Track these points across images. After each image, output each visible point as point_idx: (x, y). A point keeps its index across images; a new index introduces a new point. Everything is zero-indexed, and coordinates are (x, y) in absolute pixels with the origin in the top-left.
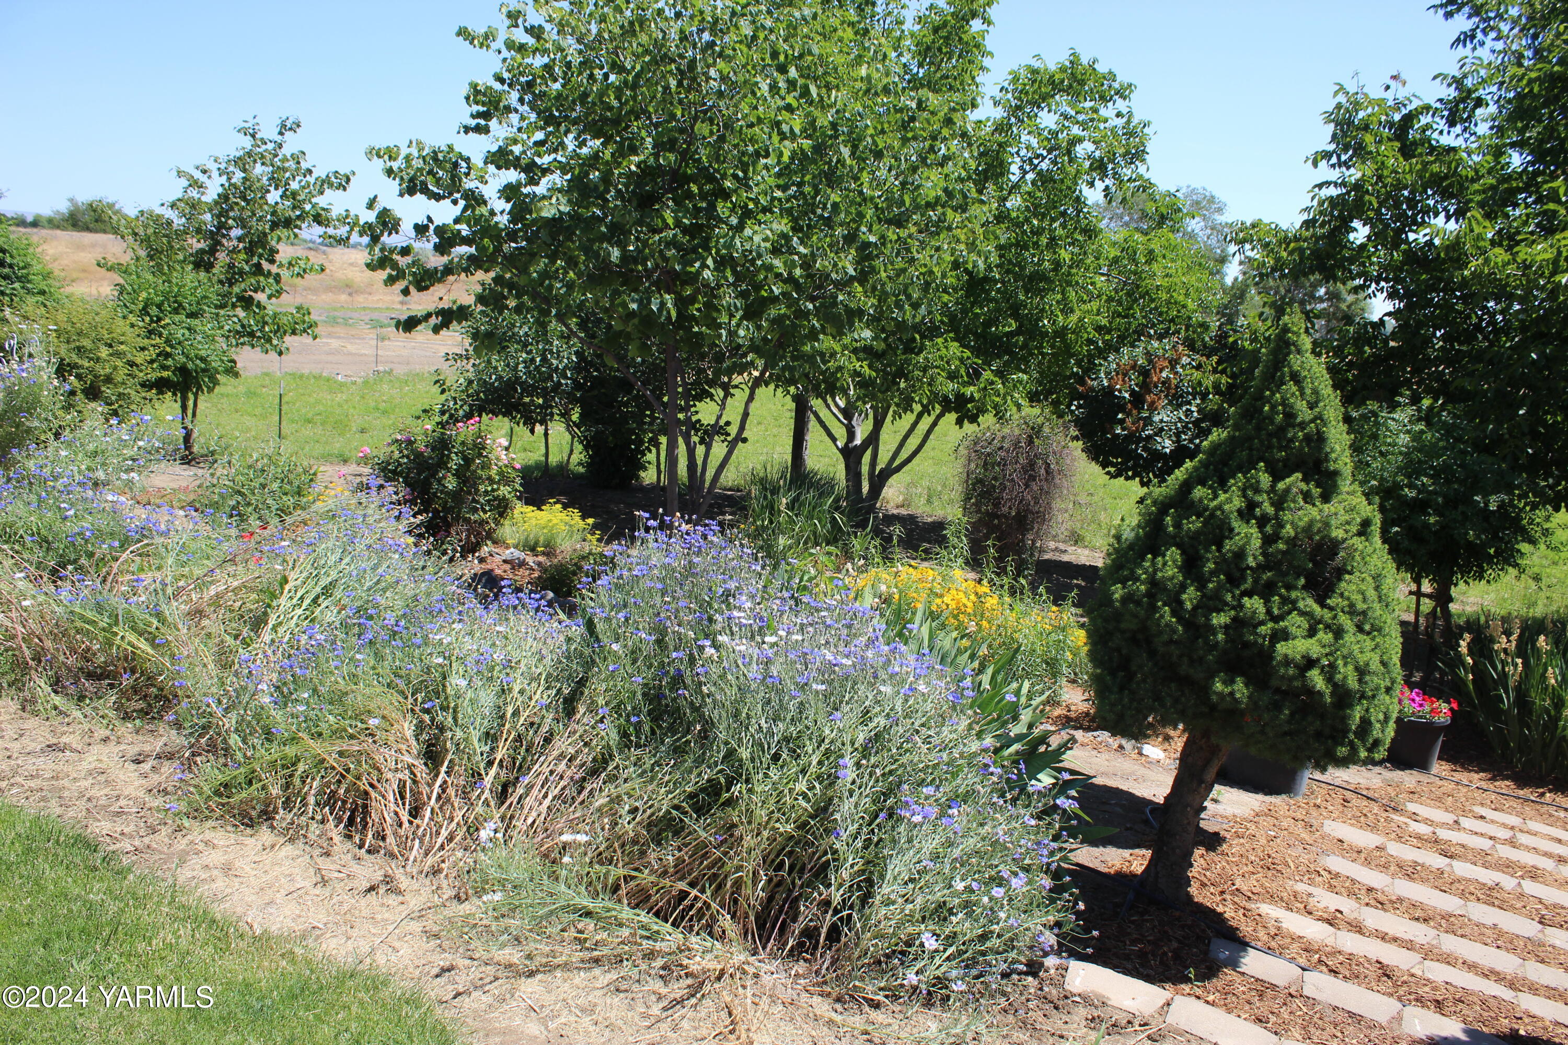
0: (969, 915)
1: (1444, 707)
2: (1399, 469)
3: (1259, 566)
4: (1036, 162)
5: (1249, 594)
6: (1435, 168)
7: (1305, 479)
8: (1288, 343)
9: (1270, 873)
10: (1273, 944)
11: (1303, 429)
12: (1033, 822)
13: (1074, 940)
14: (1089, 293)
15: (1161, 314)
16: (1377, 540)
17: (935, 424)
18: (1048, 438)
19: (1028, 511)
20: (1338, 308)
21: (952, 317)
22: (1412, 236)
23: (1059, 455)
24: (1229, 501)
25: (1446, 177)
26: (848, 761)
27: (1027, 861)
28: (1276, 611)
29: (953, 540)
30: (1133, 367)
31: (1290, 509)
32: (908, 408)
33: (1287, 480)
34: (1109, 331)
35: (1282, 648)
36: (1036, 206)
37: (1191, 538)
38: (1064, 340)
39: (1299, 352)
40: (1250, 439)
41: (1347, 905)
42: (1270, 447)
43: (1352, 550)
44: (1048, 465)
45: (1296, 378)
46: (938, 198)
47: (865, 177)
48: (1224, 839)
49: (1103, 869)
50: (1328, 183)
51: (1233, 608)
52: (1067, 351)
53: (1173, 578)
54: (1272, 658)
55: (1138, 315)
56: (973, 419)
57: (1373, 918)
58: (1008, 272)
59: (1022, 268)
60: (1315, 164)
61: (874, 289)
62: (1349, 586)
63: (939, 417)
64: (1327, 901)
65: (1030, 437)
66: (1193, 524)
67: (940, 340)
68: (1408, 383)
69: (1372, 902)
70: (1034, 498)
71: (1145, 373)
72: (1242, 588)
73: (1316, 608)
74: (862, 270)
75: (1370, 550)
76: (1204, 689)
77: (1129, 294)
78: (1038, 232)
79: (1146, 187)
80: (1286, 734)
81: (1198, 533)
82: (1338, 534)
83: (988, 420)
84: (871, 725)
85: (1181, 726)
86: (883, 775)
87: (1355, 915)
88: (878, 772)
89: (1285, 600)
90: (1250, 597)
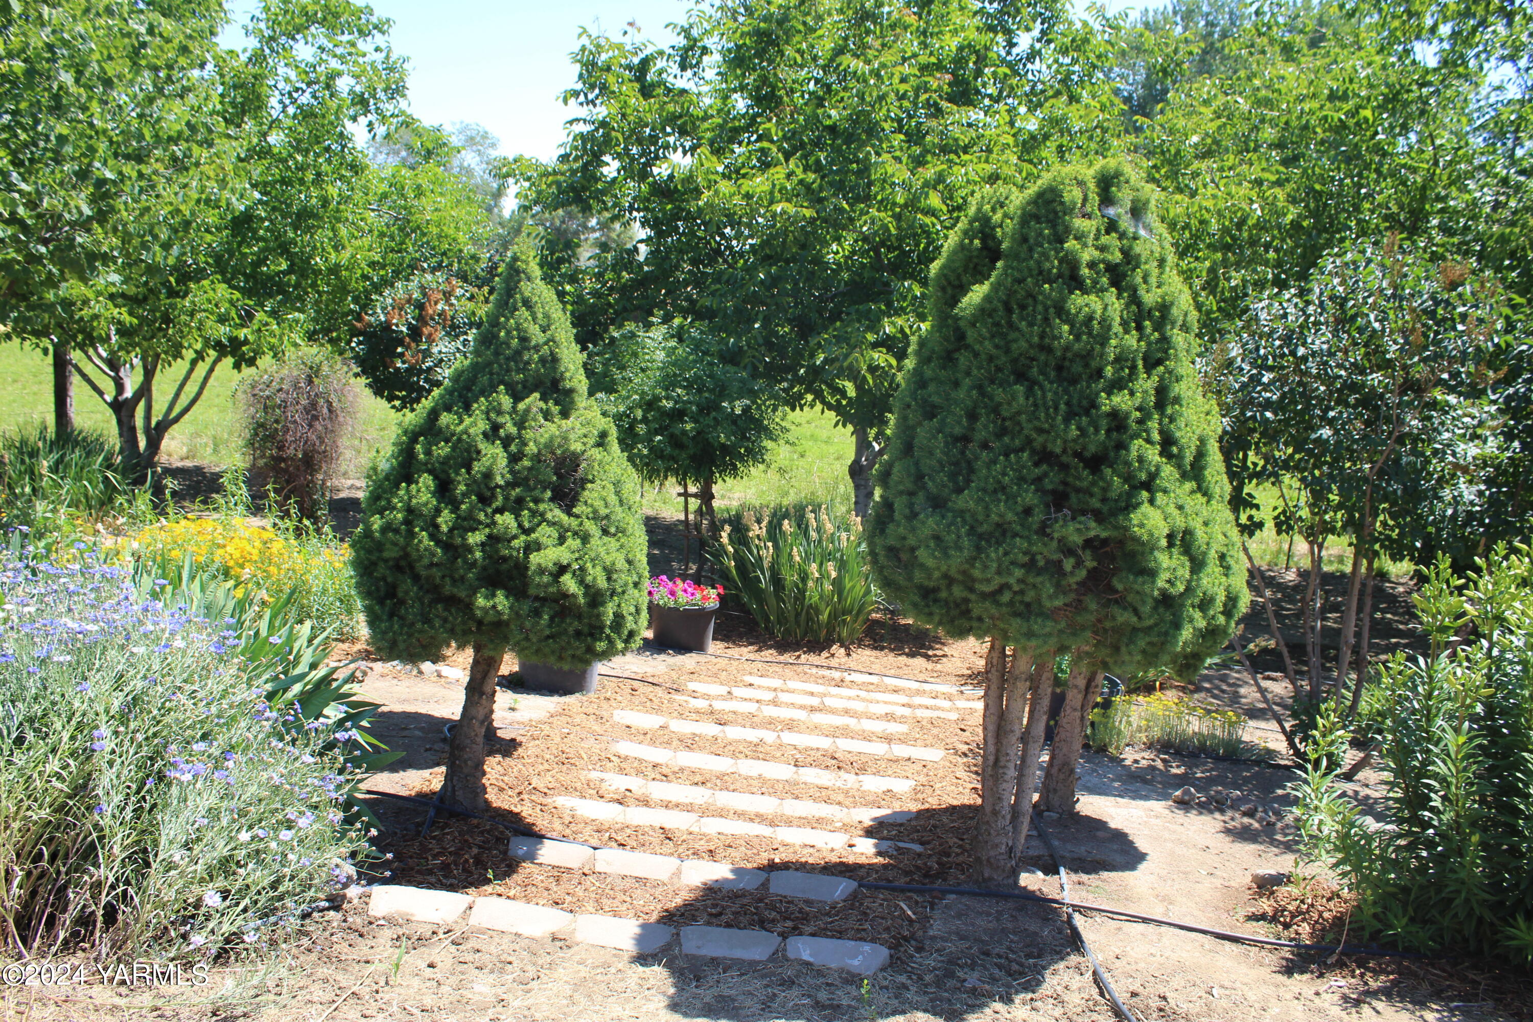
0: (260, 862)
1: (713, 593)
2: (658, 383)
3: (508, 484)
4: (295, 95)
5: (500, 511)
6: (671, 107)
7: (544, 398)
8: (518, 272)
9: (564, 768)
10: (567, 832)
11: (537, 351)
12: (312, 760)
13: (372, 867)
14: (359, 229)
15: (433, 249)
16: (615, 447)
17: (211, 370)
18: (327, 376)
19: (314, 451)
20: (608, 237)
21: (218, 258)
22: (656, 170)
23: (341, 393)
24: (474, 424)
25: (681, 116)
26: (105, 730)
27: (315, 799)
28: (527, 525)
29: (230, 487)
30: (409, 301)
31: (531, 428)
32: (178, 355)
33: (527, 401)
34: (383, 267)
35: (535, 559)
36: (299, 141)
37: (442, 463)
38: (338, 278)
39: (529, 279)
40: (489, 364)
41: (635, 784)
42: (508, 370)
43: (591, 460)
44: (330, 404)
45: (527, 303)
46: (180, 133)
47: (95, 107)
48: (520, 744)
49: (404, 793)
50: (578, 120)
51: (488, 526)
52: (342, 289)
53: (426, 504)
54: (527, 568)
55: (411, 249)
56: (251, 362)
57: (659, 791)
58: (274, 209)
59: (289, 206)
60: (565, 101)
61: (115, 230)
62: (592, 495)
63: (215, 363)
64: (617, 782)
65: (310, 376)
66: (442, 450)
67: (205, 283)
68: (662, 305)
69: (658, 776)
70: (319, 437)
71: (420, 306)
72: (494, 506)
73: (564, 518)
74: (100, 210)
75: (608, 459)
76: (468, 607)
77: (401, 229)
78: (301, 168)
79: (408, 123)
80: (548, 637)
81: (448, 458)
82: (577, 447)
83: (266, 361)
84: (127, 690)
85: (453, 644)
86: (147, 739)
87: (643, 790)
88: (140, 737)
89: (534, 513)
90: (502, 513)
